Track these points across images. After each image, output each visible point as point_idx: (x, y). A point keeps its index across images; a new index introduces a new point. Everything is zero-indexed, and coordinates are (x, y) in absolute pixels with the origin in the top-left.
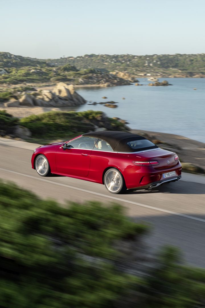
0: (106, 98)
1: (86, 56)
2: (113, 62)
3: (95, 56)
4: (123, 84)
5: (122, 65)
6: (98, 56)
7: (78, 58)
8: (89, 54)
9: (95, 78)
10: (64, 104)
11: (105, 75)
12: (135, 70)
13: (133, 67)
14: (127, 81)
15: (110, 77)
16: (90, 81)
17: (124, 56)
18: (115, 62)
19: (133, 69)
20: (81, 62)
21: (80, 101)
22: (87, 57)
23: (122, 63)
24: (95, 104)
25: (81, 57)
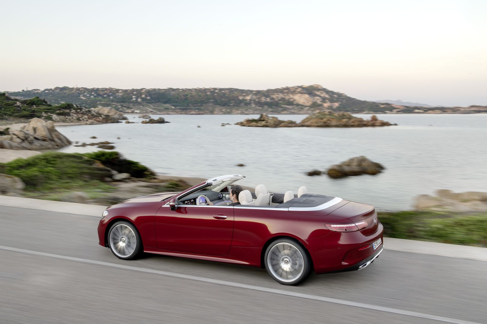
0: (94, 138)
1: (57, 88)
2: (92, 97)
3: (68, 89)
4: (110, 121)
5: (104, 100)
6: (73, 88)
7: (46, 92)
8: (61, 86)
9: (74, 115)
10: (42, 145)
11: (86, 111)
12: (120, 105)
13: (117, 102)
14: (114, 118)
15: (93, 114)
16: (67, 118)
17: (106, 89)
18: (95, 97)
19: (118, 104)
20: (51, 95)
21: (63, 142)
22: (58, 91)
23: (104, 98)
24: (84, 145)
25: (51, 89)
